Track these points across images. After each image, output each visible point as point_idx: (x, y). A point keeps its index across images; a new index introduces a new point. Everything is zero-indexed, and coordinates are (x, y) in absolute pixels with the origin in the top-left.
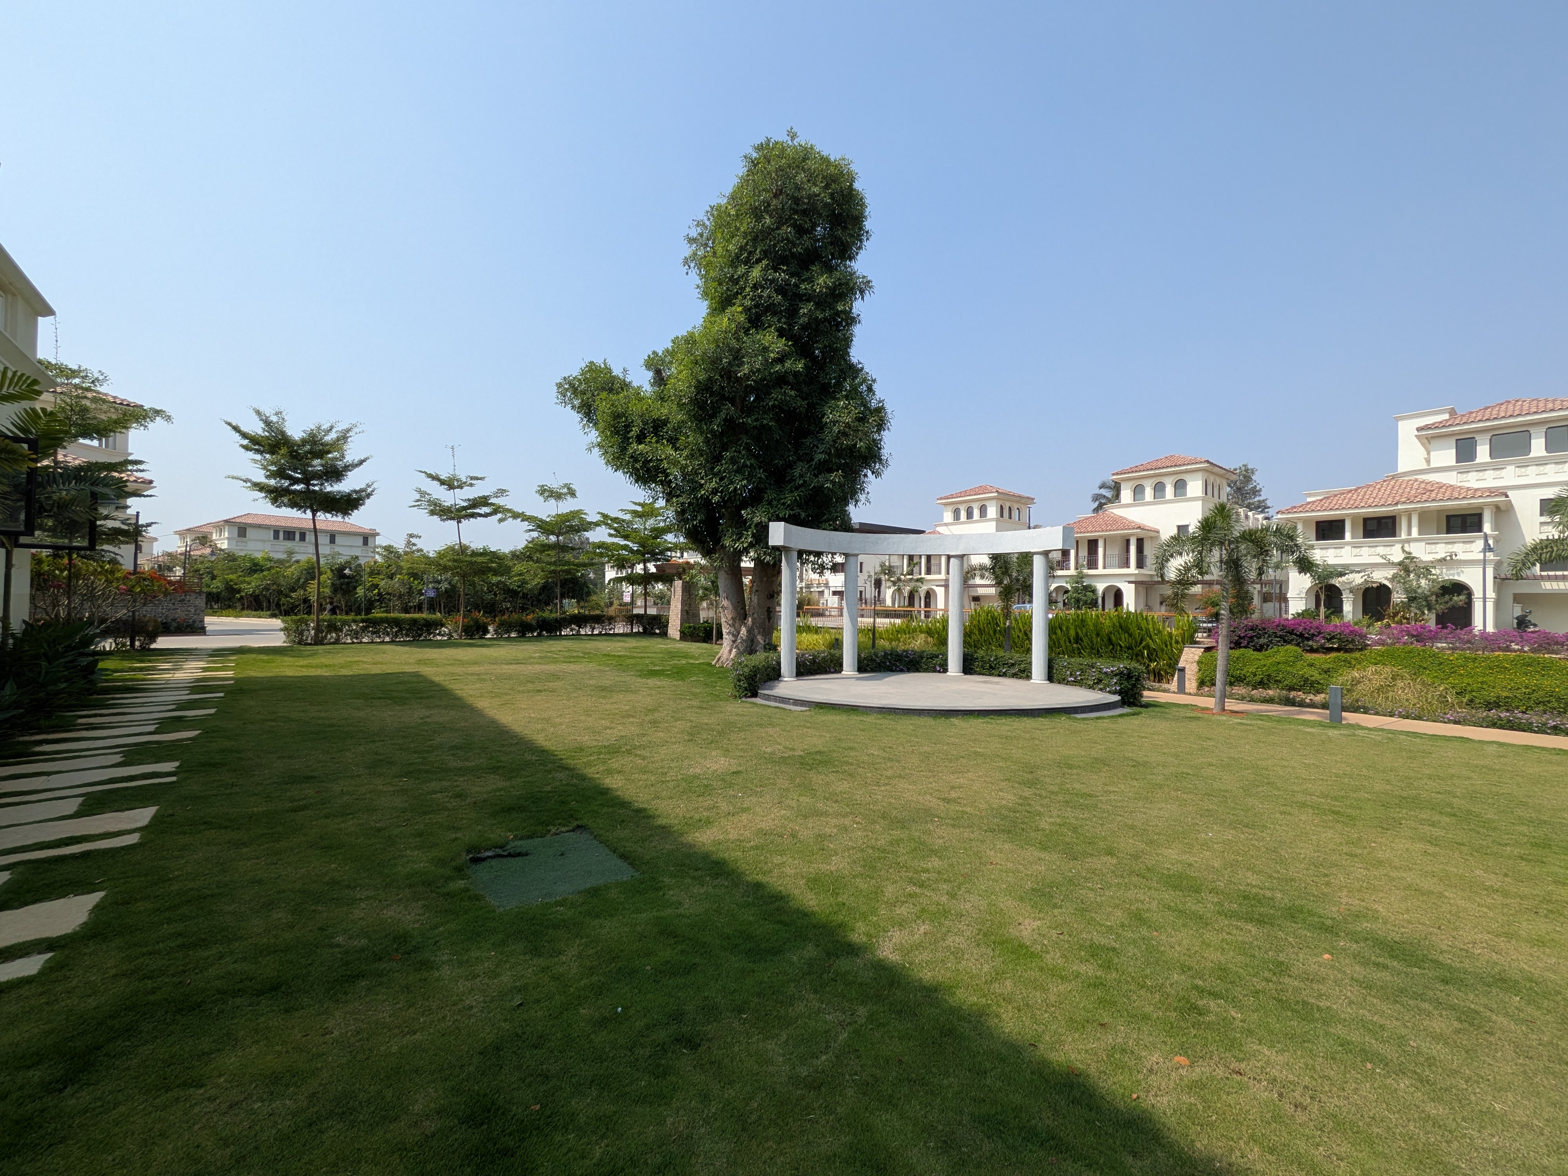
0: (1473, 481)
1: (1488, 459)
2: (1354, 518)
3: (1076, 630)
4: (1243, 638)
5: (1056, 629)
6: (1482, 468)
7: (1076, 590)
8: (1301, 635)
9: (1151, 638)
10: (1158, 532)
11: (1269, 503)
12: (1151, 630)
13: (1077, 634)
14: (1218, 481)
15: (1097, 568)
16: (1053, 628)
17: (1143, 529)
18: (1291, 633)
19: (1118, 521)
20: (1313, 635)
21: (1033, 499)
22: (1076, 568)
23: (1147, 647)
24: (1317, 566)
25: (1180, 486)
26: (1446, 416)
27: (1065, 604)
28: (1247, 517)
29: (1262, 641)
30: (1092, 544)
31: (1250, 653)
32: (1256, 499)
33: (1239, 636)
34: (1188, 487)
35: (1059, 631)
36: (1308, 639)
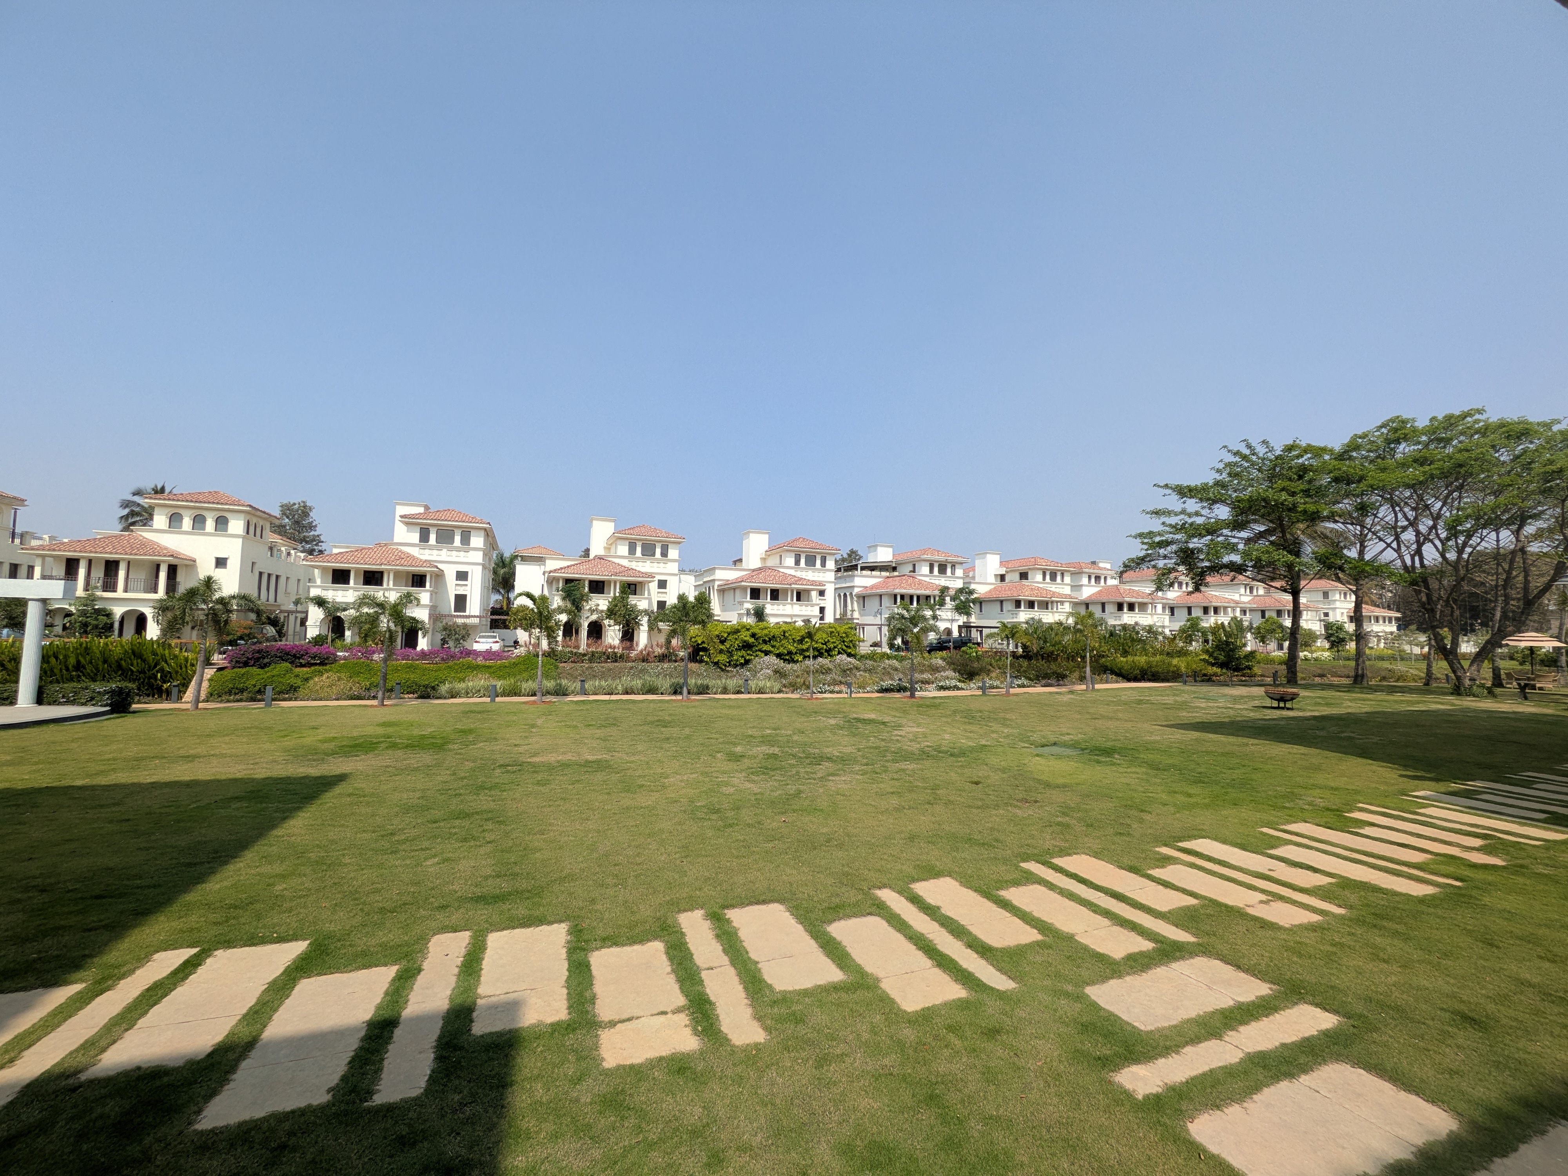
0: (425, 555)
1: (435, 543)
2: (357, 570)
3: (77, 657)
4: (251, 659)
5: (49, 657)
6: (431, 548)
7: (83, 613)
8: (294, 656)
9: (166, 662)
10: (195, 561)
11: (322, 538)
12: (167, 655)
13: (78, 662)
14: (261, 523)
15: (115, 591)
16: (47, 657)
17: (176, 557)
18: (287, 654)
19: (145, 545)
20: (303, 655)
21: (23, 500)
22: (86, 589)
23: (162, 670)
24: (328, 603)
25: (221, 522)
26: (421, 510)
27: (65, 628)
28: (289, 554)
29: (266, 660)
30: (111, 567)
31: (255, 670)
32: (312, 533)
33: (248, 658)
34: (230, 524)
35: (53, 660)
36: (299, 658)
